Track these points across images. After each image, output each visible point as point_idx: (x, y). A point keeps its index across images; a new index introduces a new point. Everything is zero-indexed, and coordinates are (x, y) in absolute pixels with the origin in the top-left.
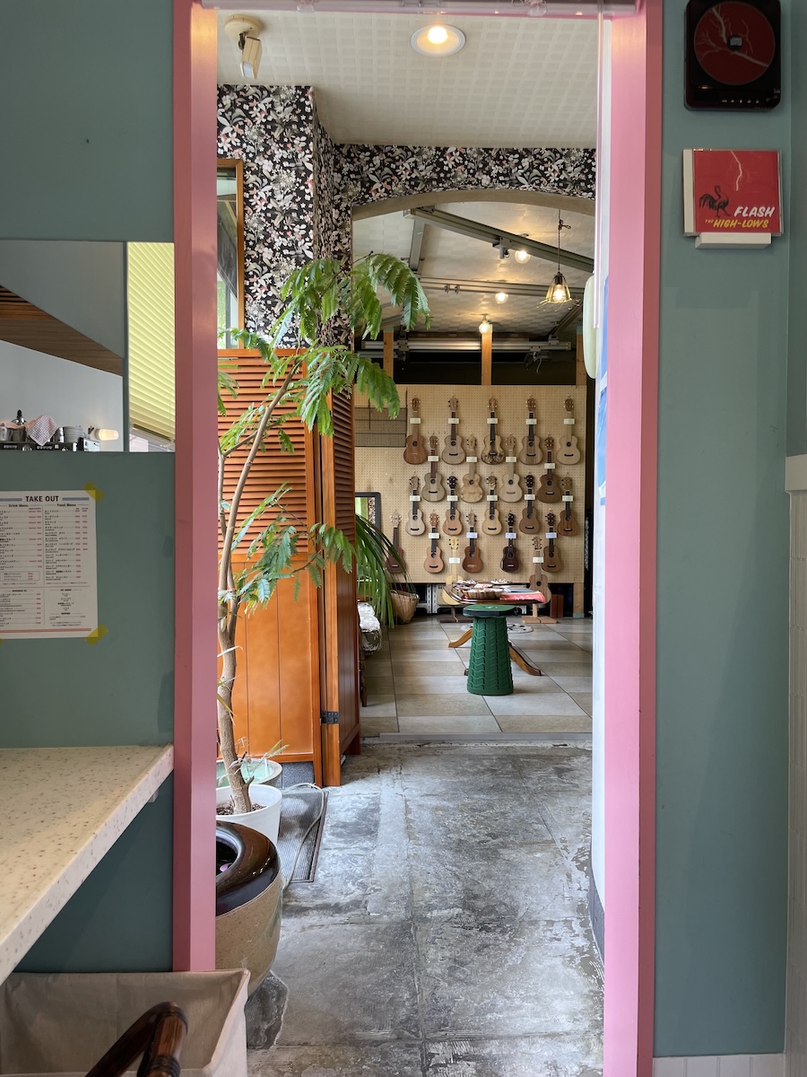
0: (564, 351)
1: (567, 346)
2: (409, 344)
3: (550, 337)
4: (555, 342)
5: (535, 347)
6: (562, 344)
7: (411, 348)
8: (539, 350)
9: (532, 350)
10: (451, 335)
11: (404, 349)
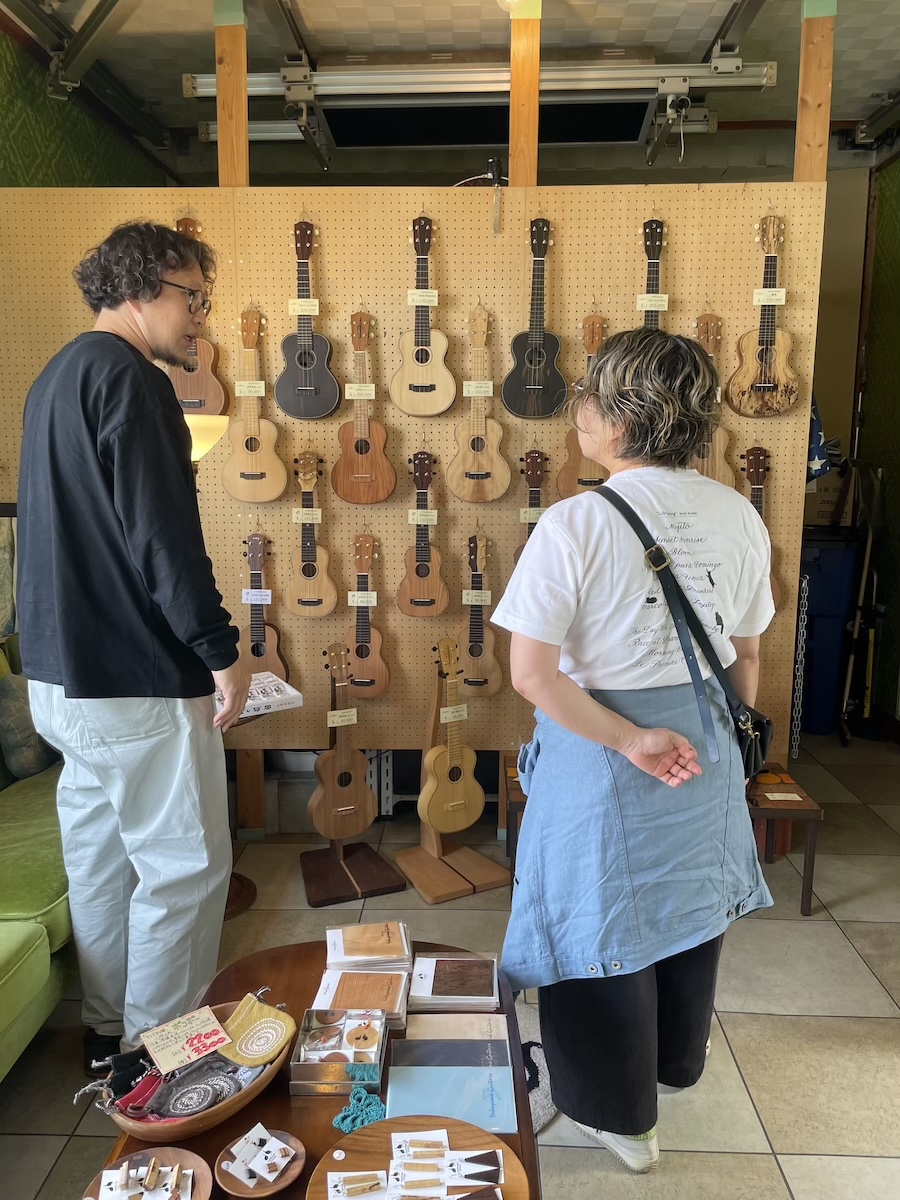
0: (758, 88)
1: (766, 74)
2: (316, 79)
3: (717, 48)
4: (728, 64)
5: (673, 81)
6: (750, 71)
7: (321, 90)
8: (683, 88)
9: (663, 88)
10: (434, 56)
11: (301, 95)
